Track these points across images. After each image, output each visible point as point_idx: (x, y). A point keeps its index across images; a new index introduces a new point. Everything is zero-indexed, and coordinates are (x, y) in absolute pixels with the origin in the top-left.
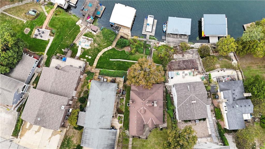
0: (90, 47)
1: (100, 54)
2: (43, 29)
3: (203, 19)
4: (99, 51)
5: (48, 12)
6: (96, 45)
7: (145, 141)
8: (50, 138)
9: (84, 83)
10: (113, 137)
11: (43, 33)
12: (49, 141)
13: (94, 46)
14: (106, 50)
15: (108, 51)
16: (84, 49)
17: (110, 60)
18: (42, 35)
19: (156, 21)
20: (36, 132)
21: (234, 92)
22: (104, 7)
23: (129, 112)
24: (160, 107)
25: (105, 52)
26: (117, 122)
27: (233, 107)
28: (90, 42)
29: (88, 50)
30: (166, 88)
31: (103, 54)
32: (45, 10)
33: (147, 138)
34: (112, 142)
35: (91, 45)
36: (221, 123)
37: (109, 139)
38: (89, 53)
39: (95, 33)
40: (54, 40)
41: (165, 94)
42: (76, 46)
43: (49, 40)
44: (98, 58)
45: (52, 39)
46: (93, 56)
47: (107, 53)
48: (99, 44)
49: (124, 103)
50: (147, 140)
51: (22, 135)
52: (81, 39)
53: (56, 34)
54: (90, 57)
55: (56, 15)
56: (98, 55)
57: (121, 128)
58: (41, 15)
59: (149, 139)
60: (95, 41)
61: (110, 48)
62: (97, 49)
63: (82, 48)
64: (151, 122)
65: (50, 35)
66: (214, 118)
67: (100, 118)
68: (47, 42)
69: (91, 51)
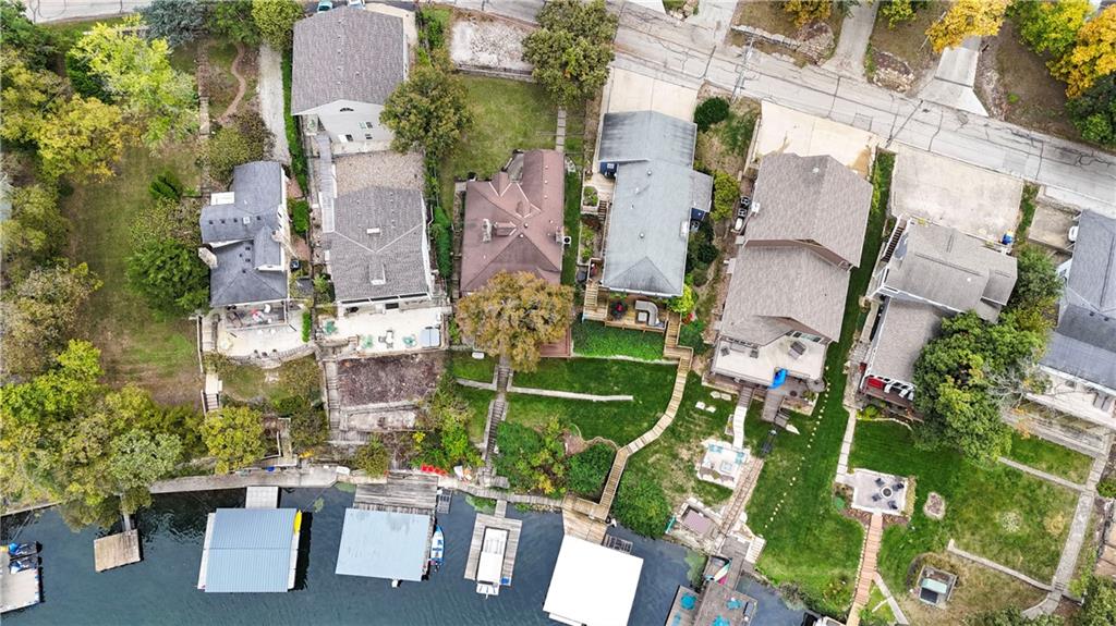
0: (705, 443)
1: (667, 419)
2: (878, 512)
4: (671, 430)
5: (878, 594)
6: (685, 454)
7: (520, 144)
10: (607, 144)
11: (876, 498)
12: (786, 139)
13: (689, 449)
14: (649, 437)
15: (640, 434)
16: (725, 438)
17: (631, 398)
18: (877, 490)
21: (247, 266)
25: (651, 427)
26: (599, 190)
27: (259, 218)
28: (706, 464)
29: (710, 434)
30: (452, 299)
31: (658, 419)
32: (891, 601)
34: (609, 132)
35: (703, 452)
36: (296, 193)
37: (620, 138)
38: (707, 422)
39: (693, 501)
40: (831, 469)
41: (455, 278)
42: (753, 447)
43: (850, 471)
44: (674, 405)
45: (842, 476)
46: (691, 412)
47: (645, 425)
48: (675, 456)
49: (581, 249)
50: (513, 149)
51: (867, 154)
52: (737, 473)
53: (830, 493)
54: (700, 405)
55: (844, 579)
56: (673, 415)
57: (589, 175)
58: (900, 580)
59: (509, 149)
60: (690, 470)
61: (634, 447)
62: (679, 438)
63: (731, 440)
64: (502, 187)
65: (850, 489)
66: (314, 206)
68: (856, 460)
69: (698, 428)
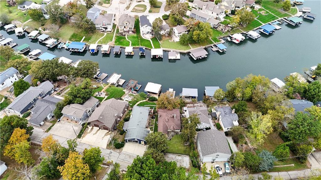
0: (131, 100)
2: (102, 92)
3: (205, 90)
4: (137, 102)
5: (104, 86)
8: (103, 137)
9: (127, 114)
11: (101, 94)
12: (102, 139)
13: (134, 100)
14: (142, 101)
17: (145, 105)
19: (175, 92)
20: (94, 134)
21: (225, 111)
22: (141, 86)
23: (157, 126)
24: (178, 120)
25: (141, 103)
28: (131, 98)
32: (103, 86)
33: (170, 140)
39: (135, 94)
40: (108, 97)
43: (105, 97)
44: (136, 104)
46: (133, 104)
48: (137, 99)
49: (154, 122)
51: (84, 137)
52: (126, 96)
53: (109, 95)
54: (131, 104)
55: (110, 87)
58: (100, 87)
59: (172, 140)
60: (134, 98)
61: (145, 101)
62: (136, 101)
63: (126, 100)
64: (172, 128)
65: (106, 95)
67: (139, 122)
68: (103, 98)
69: (132, 102)
